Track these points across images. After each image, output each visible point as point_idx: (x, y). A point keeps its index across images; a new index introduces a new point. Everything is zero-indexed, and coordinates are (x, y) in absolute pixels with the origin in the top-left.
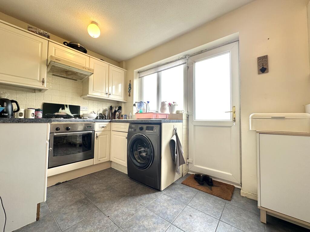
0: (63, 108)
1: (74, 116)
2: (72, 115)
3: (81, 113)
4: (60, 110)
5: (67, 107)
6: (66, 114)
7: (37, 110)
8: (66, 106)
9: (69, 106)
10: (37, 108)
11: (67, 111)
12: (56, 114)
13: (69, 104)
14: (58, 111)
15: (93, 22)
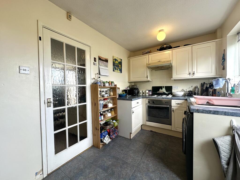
0: (162, 89)
1: (168, 93)
2: (167, 93)
3: (173, 91)
4: (160, 90)
5: (164, 88)
6: (163, 92)
7: (149, 91)
8: (163, 87)
9: (165, 87)
10: (149, 90)
11: (164, 90)
12: (158, 92)
13: (164, 86)
14: (159, 91)
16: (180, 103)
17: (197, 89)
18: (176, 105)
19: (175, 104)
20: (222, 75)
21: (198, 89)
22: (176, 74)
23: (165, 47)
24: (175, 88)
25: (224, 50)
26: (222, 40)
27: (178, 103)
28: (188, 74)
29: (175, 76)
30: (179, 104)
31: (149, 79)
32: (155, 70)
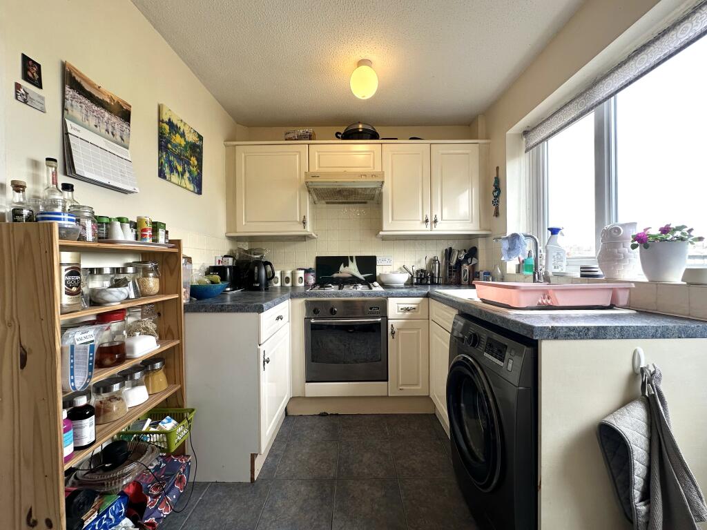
0: (346, 265)
1: (365, 277)
2: (361, 277)
3: (379, 271)
4: (342, 268)
5: (352, 261)
6: (350, 276)
7: (307, 271)
8: (351, 258)
9: (356, 257)
10: (308, 268)
11: (352, 269)
12: (335, 275)
13: (354, 254)
14: (337, 270)
15: (361, 63)
16: (410, 306)
17: (437, 265)
18: (401, 313)
19: (399, 311)
20: (490, 230)
21: (439, 264)
22: (393, 220)
23: (361, 130)
24: (384, 263)
25: (498, 168)
26: (489, 144)
27: (407, 306)
28: (423, 222)
29: (390, 226)
30: (409, 310)
31: (309, 229)
32: (327, 203)
